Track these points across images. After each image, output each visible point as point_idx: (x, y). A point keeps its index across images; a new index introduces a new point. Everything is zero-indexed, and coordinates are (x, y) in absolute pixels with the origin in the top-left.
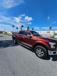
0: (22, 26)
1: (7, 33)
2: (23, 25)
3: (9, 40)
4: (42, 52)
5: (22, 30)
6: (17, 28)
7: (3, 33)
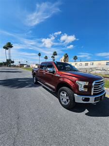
0: (55, 54)
1: (29, 66)
2: (55, 52)
3: (28, 77)
4: (68, 98)
5: (54, 60)
6: (46, 58)
7: (25, 66)
